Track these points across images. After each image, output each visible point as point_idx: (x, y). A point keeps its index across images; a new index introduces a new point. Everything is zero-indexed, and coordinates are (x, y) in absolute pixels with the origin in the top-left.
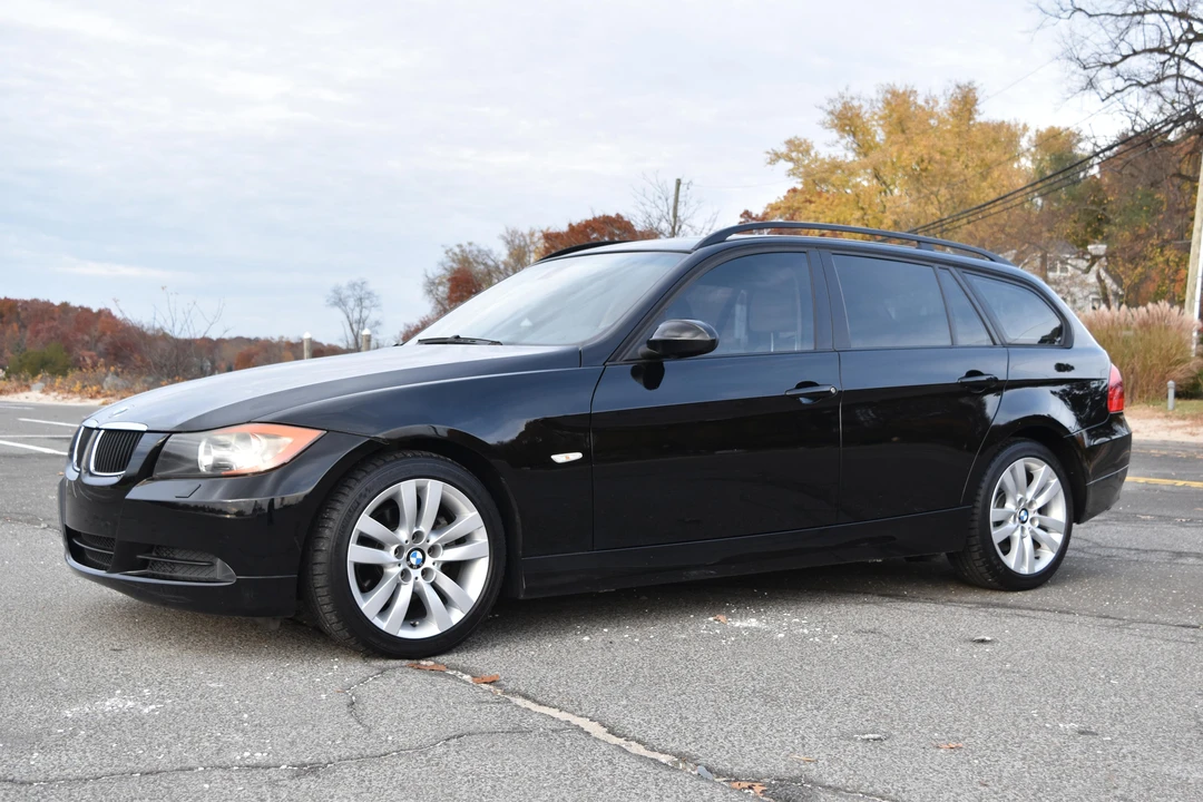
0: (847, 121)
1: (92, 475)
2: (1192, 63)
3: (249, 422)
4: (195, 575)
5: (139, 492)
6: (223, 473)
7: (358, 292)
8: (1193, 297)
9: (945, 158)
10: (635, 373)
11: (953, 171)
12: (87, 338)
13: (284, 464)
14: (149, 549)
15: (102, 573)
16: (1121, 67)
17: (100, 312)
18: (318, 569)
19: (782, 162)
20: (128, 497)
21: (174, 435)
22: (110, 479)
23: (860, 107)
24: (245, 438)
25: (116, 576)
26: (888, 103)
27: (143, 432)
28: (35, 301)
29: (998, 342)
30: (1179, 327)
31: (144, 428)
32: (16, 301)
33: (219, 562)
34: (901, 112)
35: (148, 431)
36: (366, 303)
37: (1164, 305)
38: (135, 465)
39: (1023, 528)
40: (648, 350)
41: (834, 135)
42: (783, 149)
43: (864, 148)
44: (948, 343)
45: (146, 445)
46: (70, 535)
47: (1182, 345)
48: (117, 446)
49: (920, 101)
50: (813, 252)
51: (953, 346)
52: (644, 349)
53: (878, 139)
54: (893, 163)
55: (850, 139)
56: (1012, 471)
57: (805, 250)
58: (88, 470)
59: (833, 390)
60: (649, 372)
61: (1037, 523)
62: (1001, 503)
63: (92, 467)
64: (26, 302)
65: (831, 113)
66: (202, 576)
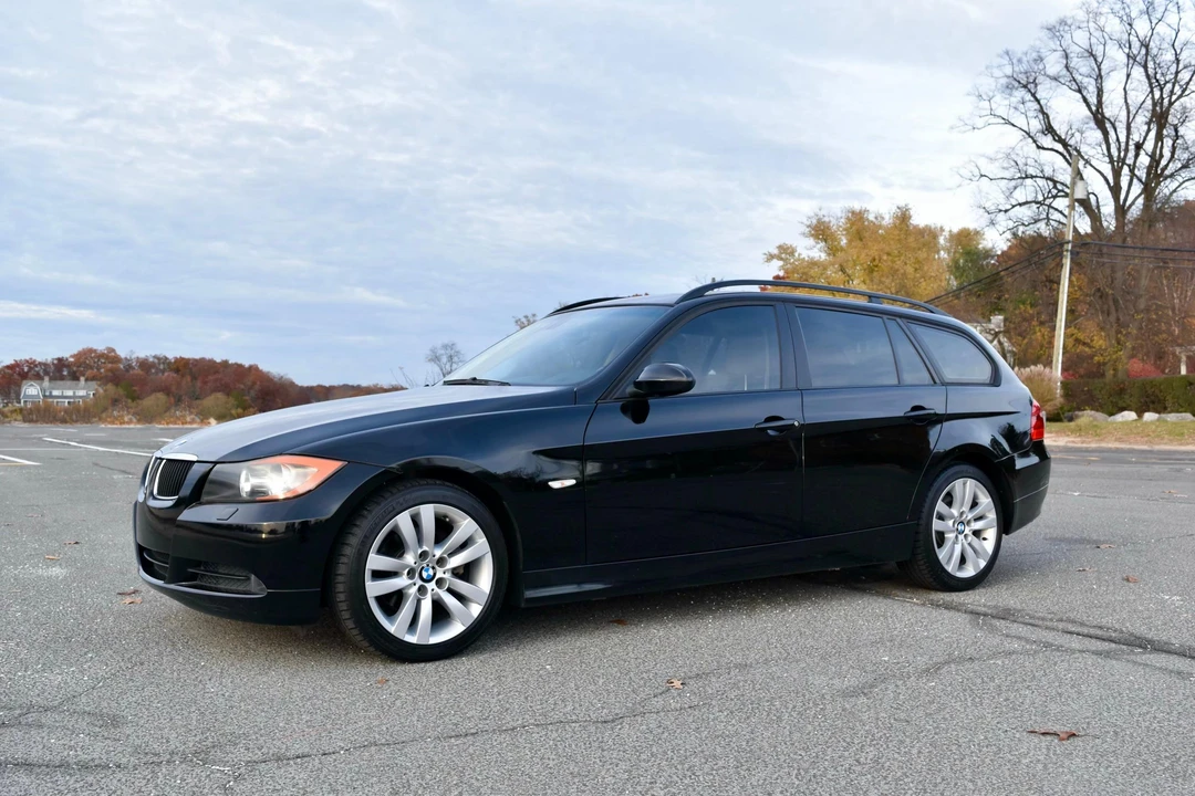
0: (820, 231)
1: (155, 498)
2: (1056, 210)
3: (281, 454)
4: (234, 588)
5: (188, 515)
6: (258, 498)
7: (449, 352)
8: (1057, 361)
9: (890, 258)
10: (624, 410)
11: (897, 267)
12: (242, 386)
13: (310, 491)
14: (198, 564)
15: (160, 583)
16: (1011, 213)
17: (251, 367)
18: (340, 588)
19: (775, 260)
20: (180, 518)
21: (218, 466)
22: (167, 502)
23: (830, 222)
24: (277, 469)
25: (172, 586)
26: (848, 218)
27: (194, 462)
28: (203, 360)
29: (937, 381)
30: (1050, 380)
31: (194, 458)
32: (189, 360)
33: (253, 577)
34: (859, 225)
35: (198, 462)
36: (455, 359)
37: (1040, 367)
38: (186, 491)
40: (635, 389)
41: (811, 241)
42: (776, 252)
43: (833, 250)
44: (895, 382)
45: (196, 471)
46: (141, 550)
47: (1051, 390)
48: (174, 474)
49: (871, 217)
50: (779, 306)
51: (900, 385)
52: (631, 389)
53: (842, 243)
54: (854, 261)
55: (822, 244)
57: (772, 303)
58: (152, 493)
59: (796, 424)
60: (636, 409)
63: (155, 491)
64: (196, 360)
65: (808, 226)
66: (240, 588)
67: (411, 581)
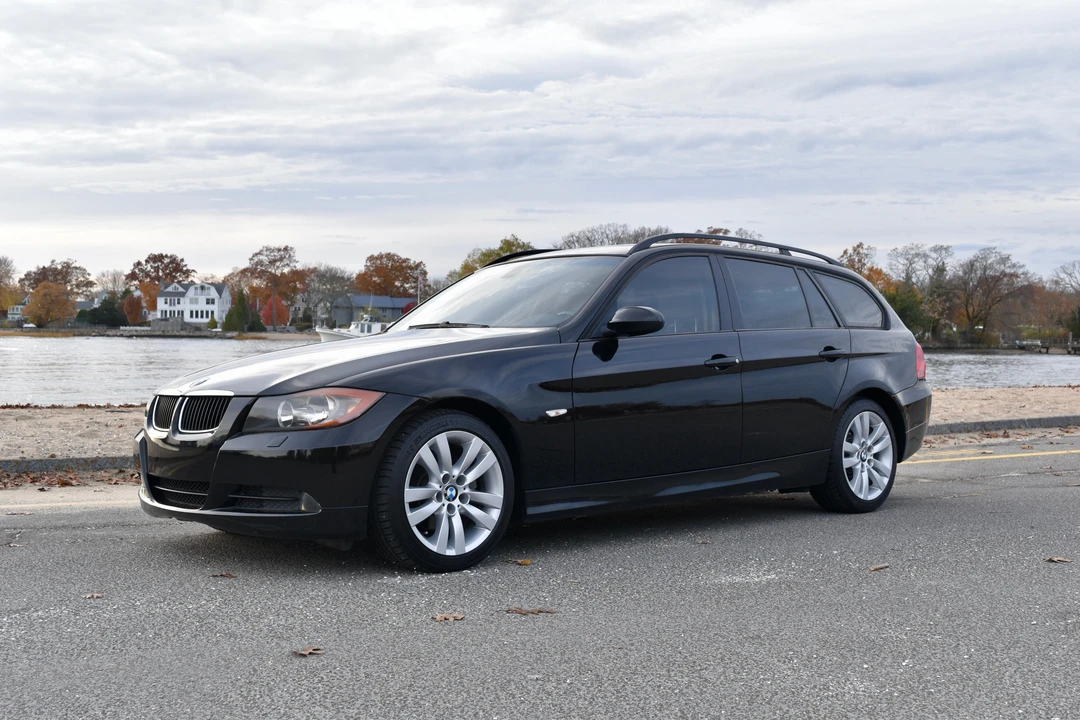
1: (180, 433)
3: (324, 387)
5: (231, 445)
6: (305, 427)
10: (596, 348)
13: (355, 419)
14: (239, 489)
15: (193, 511)
20: (222, 449)
21: (259, 399)
22: (202, 435)
24: (321, 400)
25: (207, 512)
27: (230, 398)
29: (841, 324)
31: (231, 394)
33: (305, 495)
35: (235, 396)
38: (227, 423)
39: (862, 465)
40: (608, 330)
48: (205, 409)
50: (713, 257)
51: (812, 327)
52: (604, 329)
56: (861, 418)
57: (706, 254)
58: (176, 429)
59: (737, 361)
60: (606, 349)
61: (872, 464)
62: (850, 440)
63: (180, 427)
66: (288, 509)
67: (440, 504)
